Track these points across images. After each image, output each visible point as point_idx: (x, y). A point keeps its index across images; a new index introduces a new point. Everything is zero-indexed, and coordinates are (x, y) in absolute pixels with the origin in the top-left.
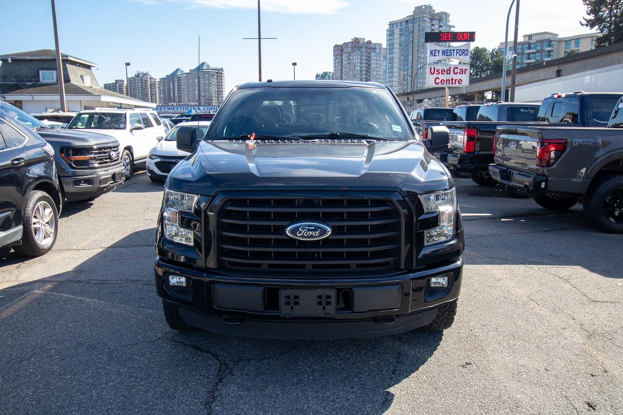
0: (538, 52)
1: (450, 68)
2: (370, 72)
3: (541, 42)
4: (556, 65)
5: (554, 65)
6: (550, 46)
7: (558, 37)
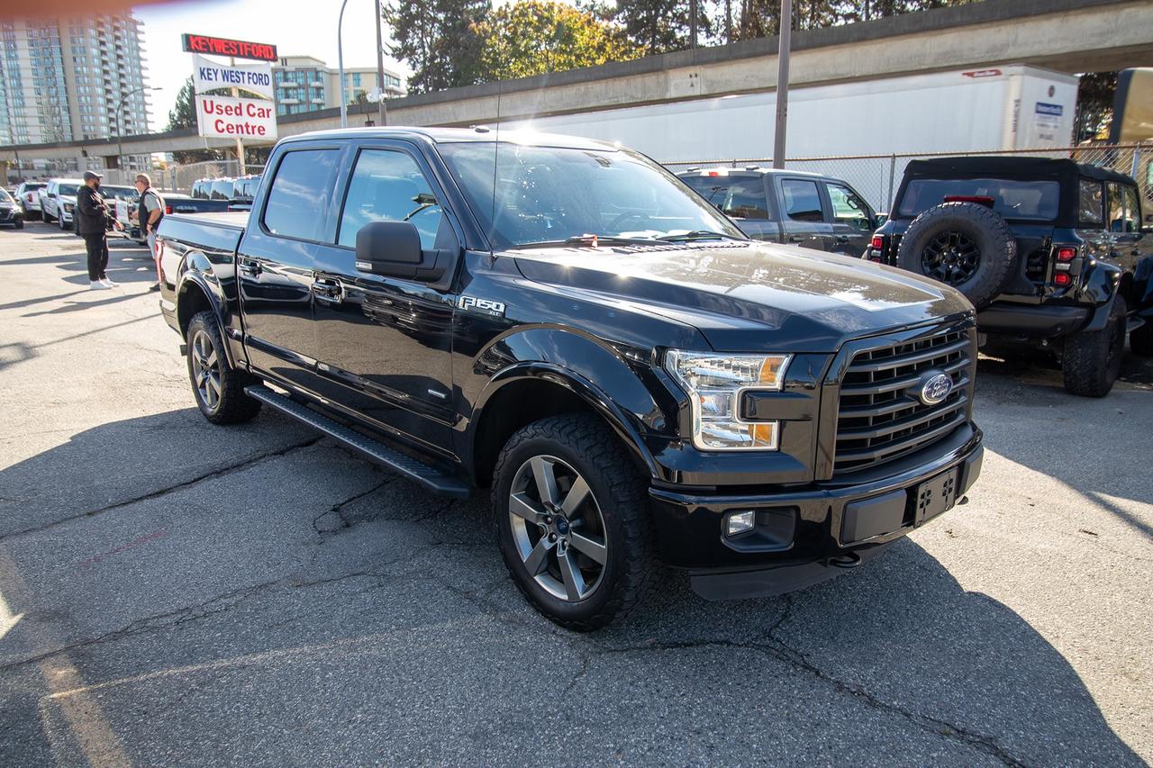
0: (300, 87)
1: (240, 104)
3: (304, 71)
4: (364, 113)
5: (362, 113)
6: (317, 79)
7: (327, 66)
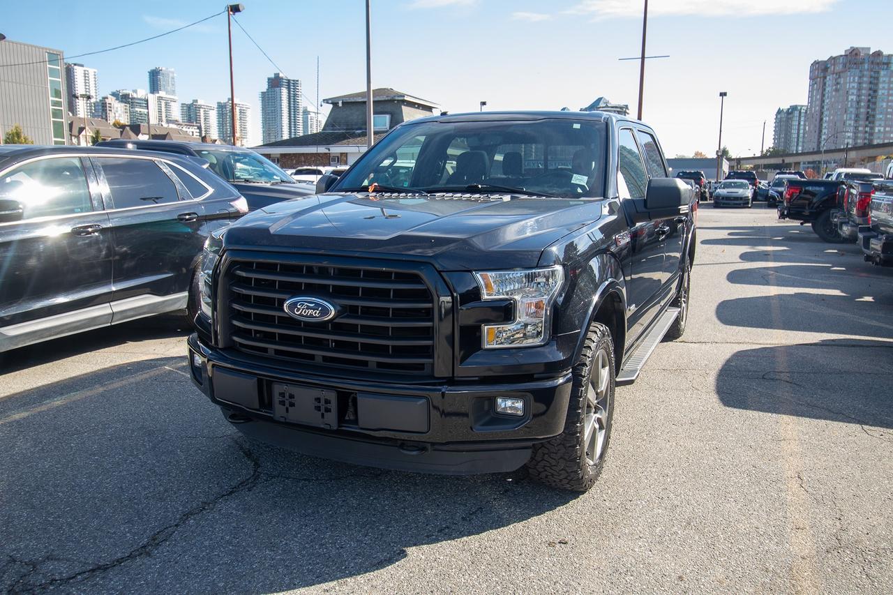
2: (875, 103)
